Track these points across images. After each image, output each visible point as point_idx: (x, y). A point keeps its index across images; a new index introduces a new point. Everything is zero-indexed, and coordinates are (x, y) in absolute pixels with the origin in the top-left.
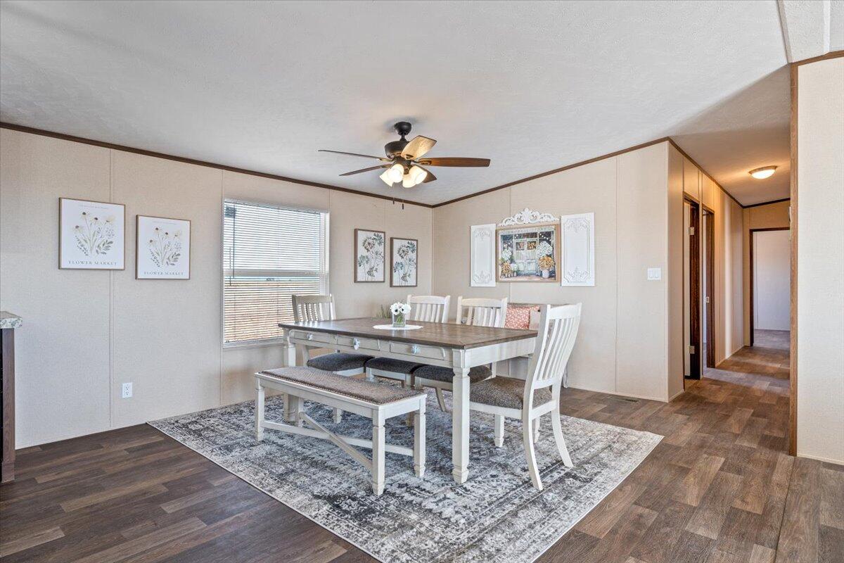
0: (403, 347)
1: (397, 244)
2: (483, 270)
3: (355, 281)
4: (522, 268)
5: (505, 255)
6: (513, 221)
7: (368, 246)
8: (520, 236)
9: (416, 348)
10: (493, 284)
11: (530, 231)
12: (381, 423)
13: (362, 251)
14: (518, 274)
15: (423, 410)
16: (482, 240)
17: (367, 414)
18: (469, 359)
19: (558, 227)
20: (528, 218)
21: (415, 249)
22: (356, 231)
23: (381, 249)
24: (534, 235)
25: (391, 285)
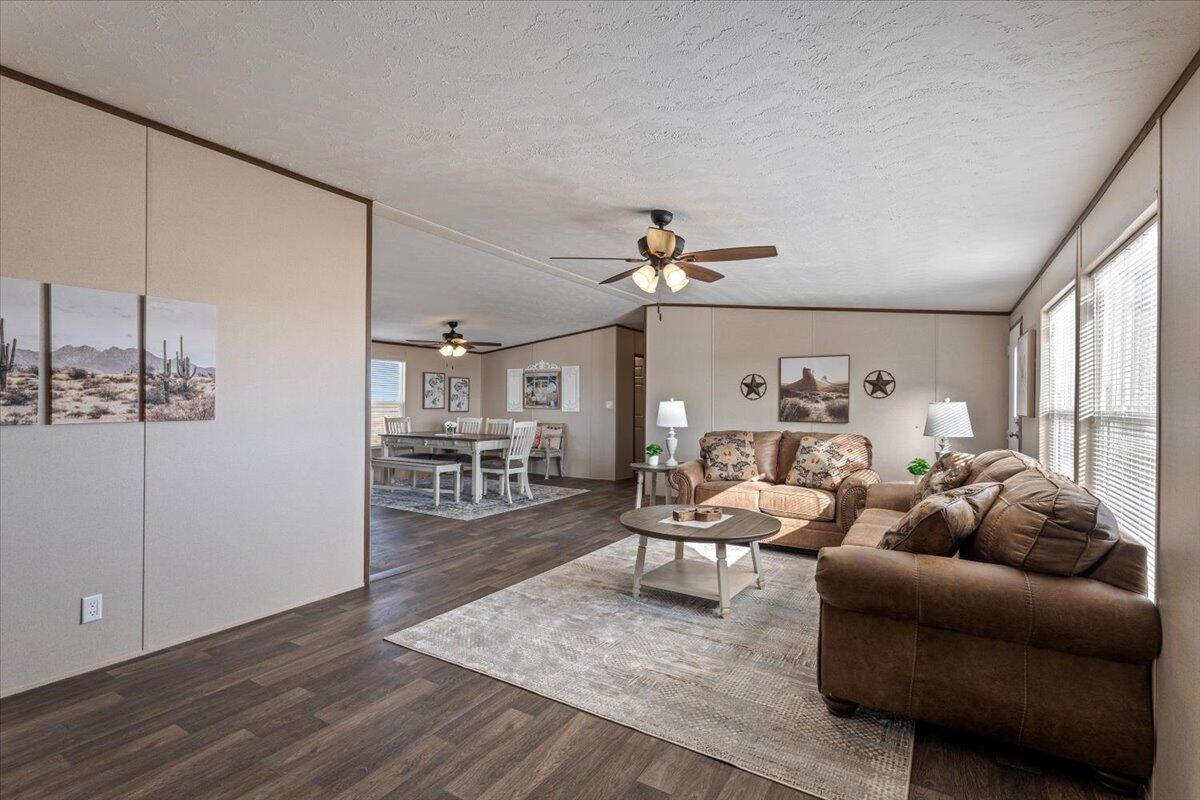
0: (449, 442)
1: (454, 381)
2: (514, 400)
3: (424, 408)
4: (539, 399)
5: (529, 390)
6: (533, 368)
7: (432, 383)
8: (538, 378)
9: (456, 443)
10: (521, 410)
11: (544, 375)
12: (438, 474)
13: (428, 387)
14: (537, 403)
15: (459, 471)
16: (514, 380)
17: (431, 471)
18: (481, 446)
19: (560, 373)
20: (542, 366)
21: (467, 385)
22: (424, 374)
23: (442, 385)
24: (546, 378)
25: (449, 410)
